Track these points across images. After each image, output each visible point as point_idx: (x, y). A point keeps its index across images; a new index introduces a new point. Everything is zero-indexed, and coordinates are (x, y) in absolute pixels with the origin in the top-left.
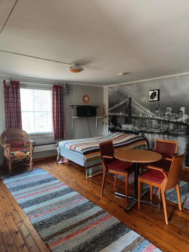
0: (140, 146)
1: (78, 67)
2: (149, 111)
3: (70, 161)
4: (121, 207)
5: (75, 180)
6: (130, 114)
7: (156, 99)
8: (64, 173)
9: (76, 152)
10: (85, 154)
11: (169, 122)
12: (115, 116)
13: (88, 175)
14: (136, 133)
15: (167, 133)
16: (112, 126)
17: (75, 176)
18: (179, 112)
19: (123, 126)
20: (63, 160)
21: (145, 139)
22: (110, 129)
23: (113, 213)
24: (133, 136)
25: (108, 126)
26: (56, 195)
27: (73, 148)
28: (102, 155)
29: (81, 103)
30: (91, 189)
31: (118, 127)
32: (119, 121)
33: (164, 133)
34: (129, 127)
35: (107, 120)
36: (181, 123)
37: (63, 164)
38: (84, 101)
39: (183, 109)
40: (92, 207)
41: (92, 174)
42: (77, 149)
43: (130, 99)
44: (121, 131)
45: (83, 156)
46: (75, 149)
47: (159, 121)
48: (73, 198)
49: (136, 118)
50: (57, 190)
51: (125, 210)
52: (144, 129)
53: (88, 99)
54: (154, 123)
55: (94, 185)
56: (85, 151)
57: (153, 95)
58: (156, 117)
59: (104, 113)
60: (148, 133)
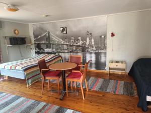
0: (58, 61)
1: (14, 8)
2: (61, 40)
3: (9, 78)
4: (57, 98)
5: (18, 90)
6: (49, 42)
7: (65, 32)
8: (7, 87)
9: (17, 70)
10: (25, 70)
11: (73, 46)
12: (39, 43)
13: (28, 84)
14: (55, 53)
15: (72, 51)
16: (37, 50)
17: (18, 87)
18: (78, 40)
19: (45, 50)
20: (3, 78)
21: (60, 57)
22: (36, 52)
23: (54, 103)
24: (53, 55)
25: (34, 51)
26: (7, 104)
27: (13, 68)
28: (40, 69)
29: (13, 35)
30: (34, 92)
31: (42, 51)
32: (42, 46)
33: (71, 52)
34: (50, 50)
35: (33, 47)
36: (79, 46)
37: (4, 81)
38: (15, 33)
39: (80, 38)
40: (38, 104)
41: (31, 82)
42: (17, 68)
43: (49, 32)
44: (44, 53)
45: (23, 72)
46: (15, 68)
47: (67, 45)
48: (22, 102)
49: (53, 44)
50: (7, 100)
51: (60, 99)
52: (59, 50)
53: (18, 32)
54: (65, 46)
55: (34, 90)
56: (25, 68)
57: (63, 30)
58: (66, 43)
59: (31, 42)
60: (62, 52)
